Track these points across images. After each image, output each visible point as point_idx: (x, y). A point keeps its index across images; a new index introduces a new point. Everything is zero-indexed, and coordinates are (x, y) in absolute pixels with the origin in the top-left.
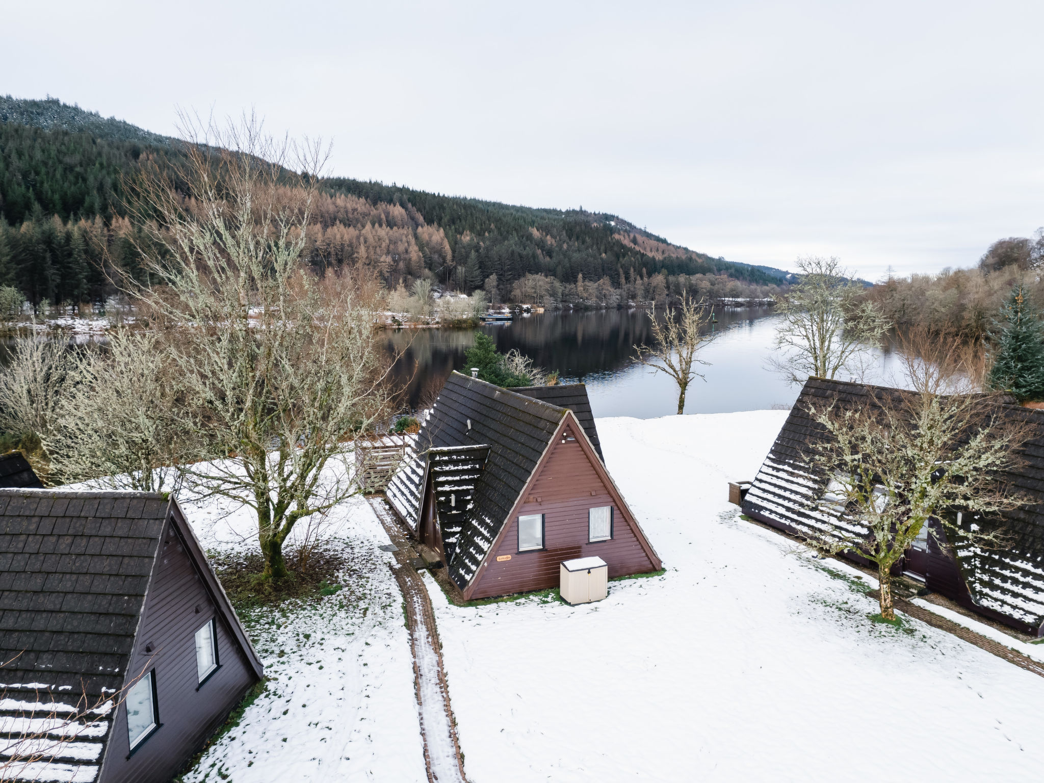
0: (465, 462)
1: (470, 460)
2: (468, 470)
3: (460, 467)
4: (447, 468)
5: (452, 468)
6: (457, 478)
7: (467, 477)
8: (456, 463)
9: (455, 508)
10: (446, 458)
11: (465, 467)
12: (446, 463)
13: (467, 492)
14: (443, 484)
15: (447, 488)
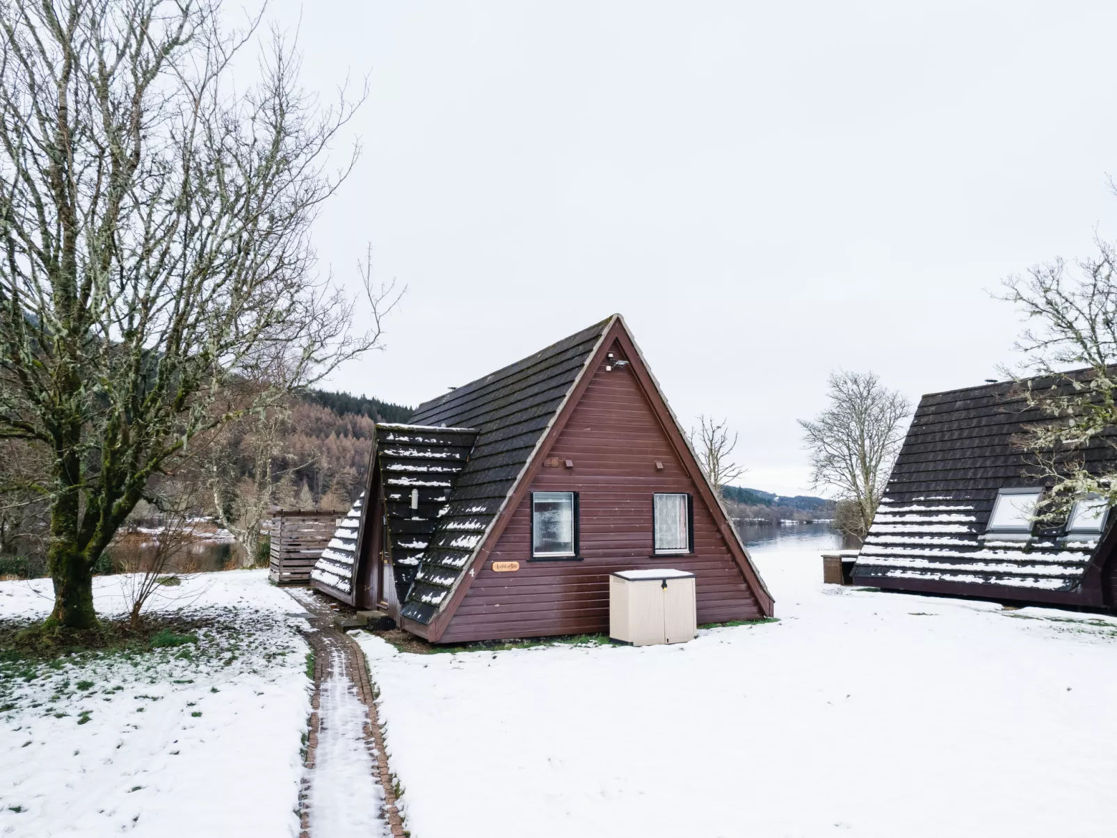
0: (435, 448)
1: (445, 446)
2: (441, 459)
3: (429, 455)
4: (407, 453)
5: (415, 454)
6: (424, 469)
7: (439, 469)
8: (421, 447)
9: (417, 513)
10: (406, 439)
11: (438, 455)
12: (406, 446)
13: (439, 491)
14: (398, 475)
15: (405, 481)
